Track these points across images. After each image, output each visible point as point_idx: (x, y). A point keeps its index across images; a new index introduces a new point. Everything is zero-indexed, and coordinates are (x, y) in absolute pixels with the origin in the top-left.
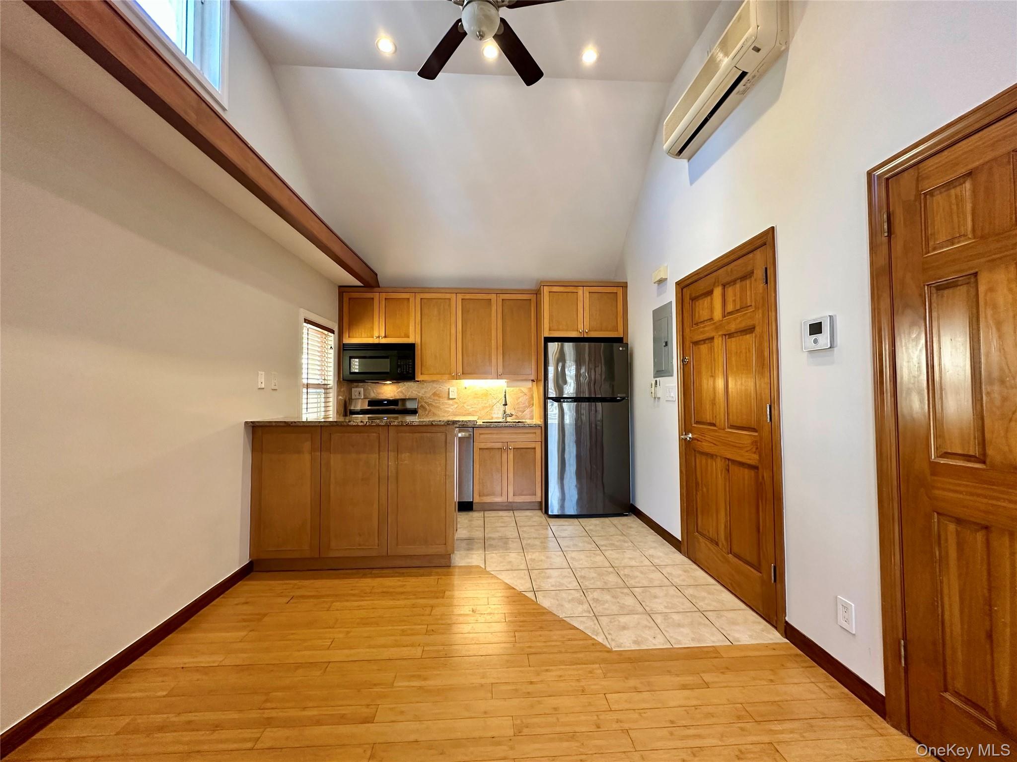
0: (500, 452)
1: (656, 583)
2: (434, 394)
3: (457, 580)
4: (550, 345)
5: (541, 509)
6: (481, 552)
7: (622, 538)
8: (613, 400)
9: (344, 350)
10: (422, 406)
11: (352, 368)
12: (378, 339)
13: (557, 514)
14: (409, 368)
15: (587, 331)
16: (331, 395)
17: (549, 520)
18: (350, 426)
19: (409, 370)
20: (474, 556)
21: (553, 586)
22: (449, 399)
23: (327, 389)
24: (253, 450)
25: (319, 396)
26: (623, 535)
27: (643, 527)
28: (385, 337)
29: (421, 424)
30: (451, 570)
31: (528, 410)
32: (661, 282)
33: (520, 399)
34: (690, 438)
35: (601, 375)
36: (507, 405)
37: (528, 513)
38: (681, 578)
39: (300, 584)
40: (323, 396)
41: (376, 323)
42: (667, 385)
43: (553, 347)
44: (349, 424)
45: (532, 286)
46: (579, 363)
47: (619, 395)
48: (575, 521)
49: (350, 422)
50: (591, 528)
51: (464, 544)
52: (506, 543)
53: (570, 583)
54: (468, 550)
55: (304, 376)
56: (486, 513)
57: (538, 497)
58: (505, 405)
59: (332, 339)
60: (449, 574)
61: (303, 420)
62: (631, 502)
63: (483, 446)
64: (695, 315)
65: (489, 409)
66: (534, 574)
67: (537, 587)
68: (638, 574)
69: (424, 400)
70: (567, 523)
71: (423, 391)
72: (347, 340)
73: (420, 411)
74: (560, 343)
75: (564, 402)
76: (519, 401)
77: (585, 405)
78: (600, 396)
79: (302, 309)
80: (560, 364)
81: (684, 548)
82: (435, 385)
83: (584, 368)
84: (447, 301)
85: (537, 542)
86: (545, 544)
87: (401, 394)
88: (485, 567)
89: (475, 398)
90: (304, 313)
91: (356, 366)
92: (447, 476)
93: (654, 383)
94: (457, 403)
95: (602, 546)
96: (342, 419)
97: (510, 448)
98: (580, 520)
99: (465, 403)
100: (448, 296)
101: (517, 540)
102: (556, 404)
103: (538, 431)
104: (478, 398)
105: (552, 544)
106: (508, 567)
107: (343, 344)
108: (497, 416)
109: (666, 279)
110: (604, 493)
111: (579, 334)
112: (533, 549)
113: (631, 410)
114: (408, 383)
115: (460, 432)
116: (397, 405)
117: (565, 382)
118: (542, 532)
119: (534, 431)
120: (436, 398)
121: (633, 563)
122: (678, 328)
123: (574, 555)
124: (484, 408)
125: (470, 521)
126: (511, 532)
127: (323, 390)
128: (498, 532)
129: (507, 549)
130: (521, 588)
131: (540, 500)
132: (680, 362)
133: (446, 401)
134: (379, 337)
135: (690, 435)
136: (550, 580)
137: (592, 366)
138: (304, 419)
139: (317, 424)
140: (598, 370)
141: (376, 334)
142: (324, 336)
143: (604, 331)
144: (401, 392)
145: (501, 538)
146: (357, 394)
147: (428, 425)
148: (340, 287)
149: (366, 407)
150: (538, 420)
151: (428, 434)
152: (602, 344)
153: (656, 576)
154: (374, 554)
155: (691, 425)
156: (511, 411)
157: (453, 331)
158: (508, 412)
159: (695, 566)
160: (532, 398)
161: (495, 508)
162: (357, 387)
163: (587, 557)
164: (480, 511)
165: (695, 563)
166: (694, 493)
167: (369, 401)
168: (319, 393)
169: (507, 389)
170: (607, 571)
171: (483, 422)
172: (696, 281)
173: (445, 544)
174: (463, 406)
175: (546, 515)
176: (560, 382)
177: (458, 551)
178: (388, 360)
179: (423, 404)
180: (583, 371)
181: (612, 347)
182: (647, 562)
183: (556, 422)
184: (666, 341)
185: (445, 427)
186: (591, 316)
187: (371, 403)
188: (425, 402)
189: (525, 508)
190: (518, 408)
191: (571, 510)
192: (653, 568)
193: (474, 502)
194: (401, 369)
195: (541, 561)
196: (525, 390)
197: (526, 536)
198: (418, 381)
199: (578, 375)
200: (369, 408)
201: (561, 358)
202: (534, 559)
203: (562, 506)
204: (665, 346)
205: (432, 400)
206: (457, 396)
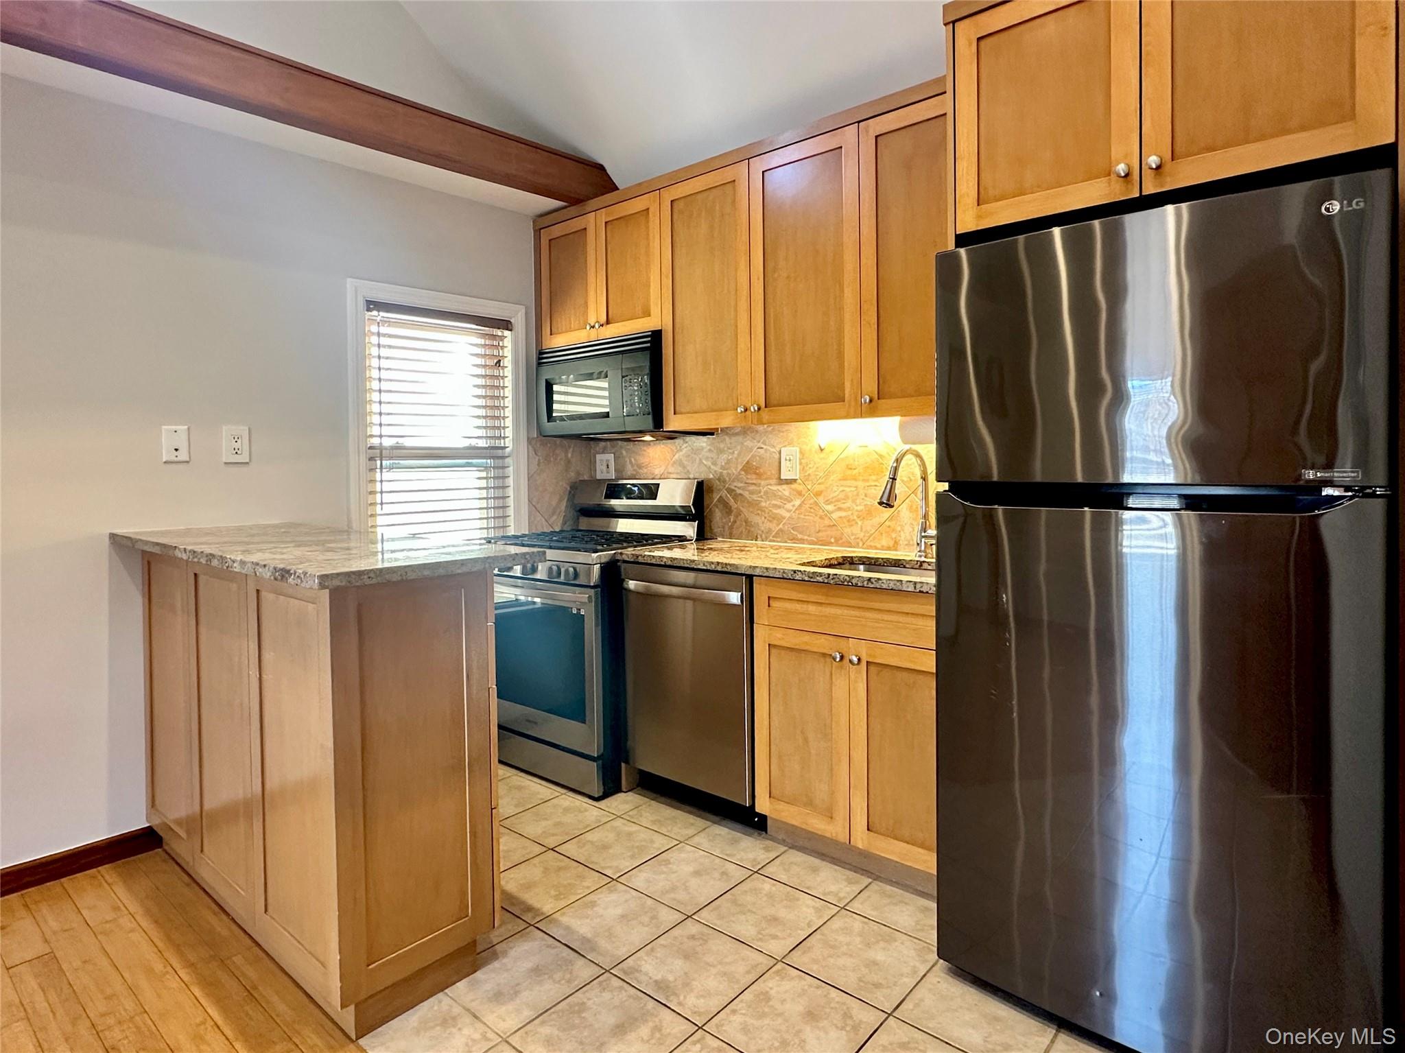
0: (828, 667)
2: (748, 468)
6: (508, 1025)
9: (539, 365)
12: (594, 329)
23: (497, 458)
28: (608, 322)
58: (886, 504)
63: (778, 637)
65: (886, 516)
69: (725, 482)
72: (548, 342)
82: (748, 442)
84: (733, 187)
87: (679, 468)
89: (845, 479)
94: (800, 494)
97: (856, 659)
99: (818, 494)
100: (730, 173)
104: (855, 478)
107: (542, 350)
111: (1117, 187)
120: (752, 478)
133: (775, 488)
134: (596, 325)
141: (591, 318)
146: (604, 466)
148: (537, 218)
149: (603, 498)
157: (743, 277)
162: (604, 451)
167: (608, 486)
174: (816, 504)
179: (724, 495)
187: (610, 490)
188: (730, 491)
193: (755, 809)
198: (670, 434)
200: (604, 502)
205: (742, 485)
206: (800, 473)
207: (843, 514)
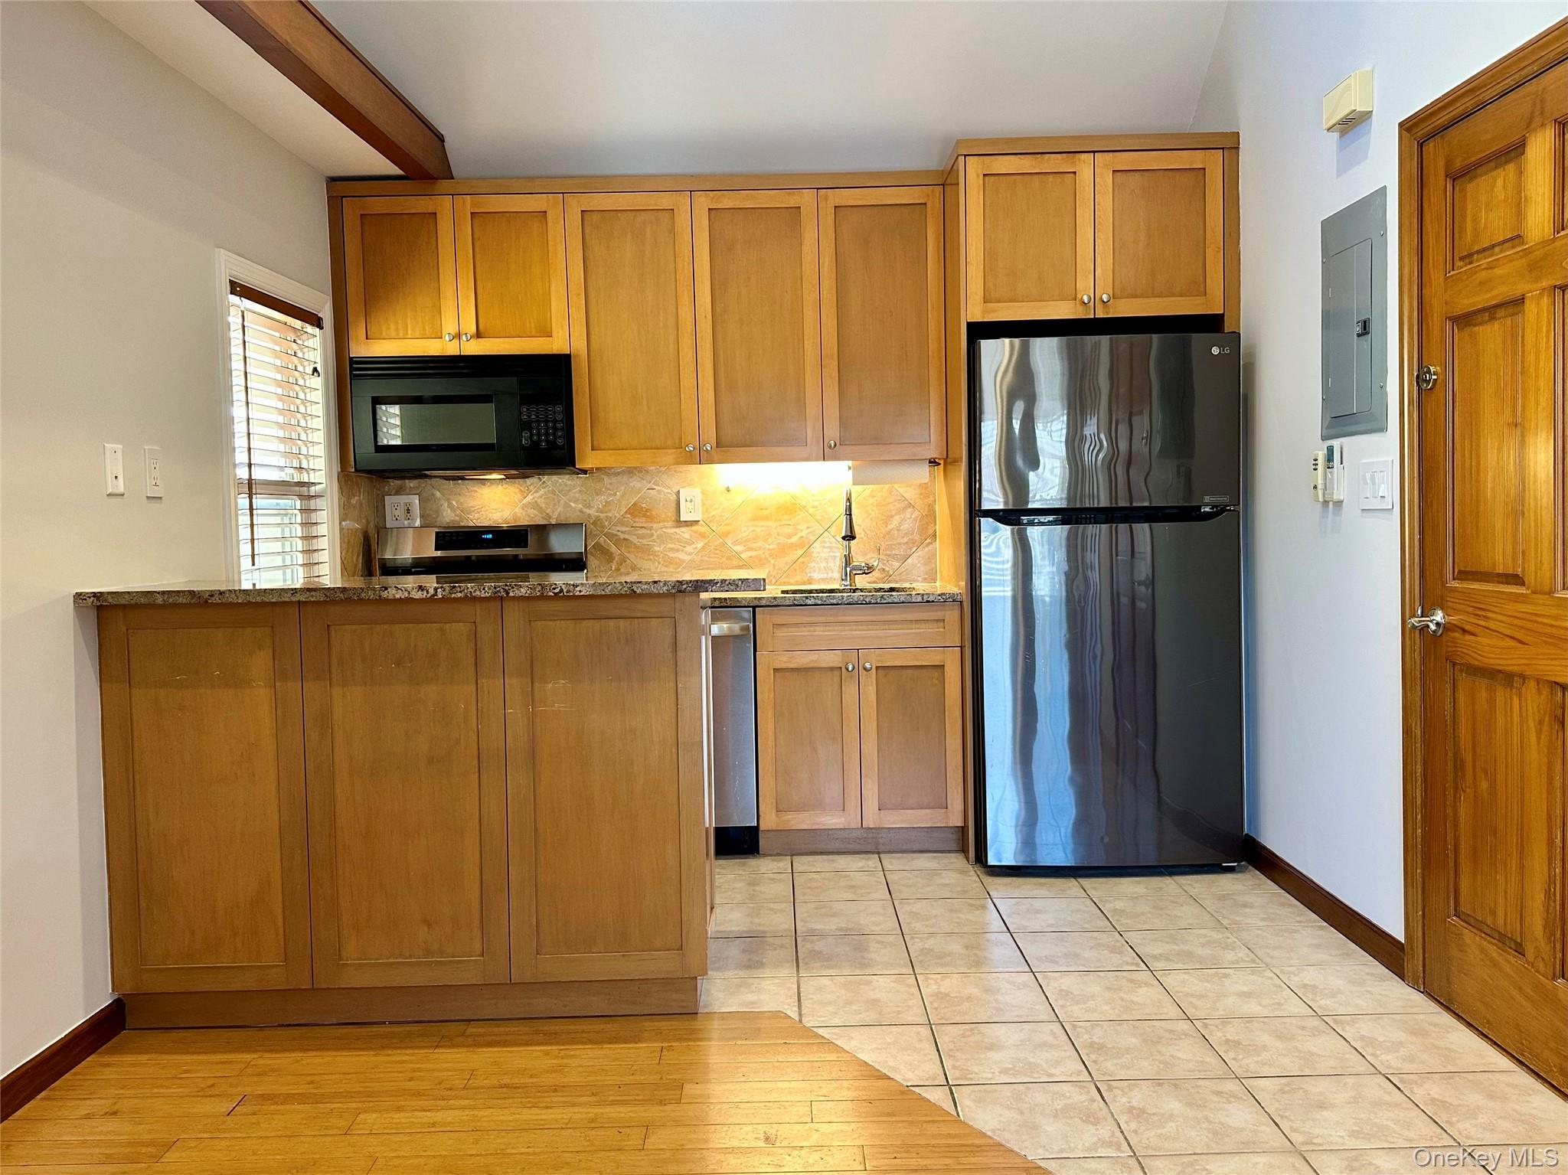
0: (837, 679)
1: (1324, 1067)
2: (635, 510)
3: (716, 1054)
4: (987, 346)
5: (964, 850)
6: (787, 972)
7: (1216, 936)
8: (1187, 514)
9: (353, 377)
10: (598, 547)
11: (380, 434)
12: (456, 342)
13: (1013, 863)
14: (555, 428)
15: (1105, 298)
16: (322, 516)
17: (990, 881)
18: (387, 601)
19: (556, 438)
20: (765, 984)
21: (1005, 1071)
22: (679, 523)
23: (310, 497)
24: (103, 677)
25: (286, 520)
26: (1220, 926)
27: (1283, 904)
28: (478, 335)
29: (600, 592)
30: (697, 1024)
31: (920, 553)
32: (1351, 124)
33: (895, 522)
34: (1438, 624)
35: (1149, 439)
36: (853, 538)
37: (924, 862)
38: (1403, 1051)
39: (261, 1062)
40: (299, 520)
41: (448, 291)
42: (1364, 461)
43: (996, 354)
44: (385, 594)
45: (932, 162)
46: (1078, 405)
47: (1207, 499)
48: (1071, 885)
49: (386, 589)
50: (1120, 905)
51: (734, 951)
52: (860, 948)
53: (1057, 1063)
54: (748, 967)
55: (241, 457)
56: (797, 859)
57: (955, 814)
58: (850, 537)
59: (315, 345)
60: (693, 1036)
61: (243, 587)
62: (1246, 832)
63: (783, 661)
64: (1462, 230)
65: (800, 552)
66: (947, 1037)
67: (957, 1073)
68: (1265, 1039)
69: (603, 527)
70: (1043, 892)
71: (599, 501)
72: (361, 349)
73: (592, 562)
74: (1017, 341)
75: (1031, 524)
76: (890, 527)
77: (1097, 533)
78: (1146, 504)
79: (222, 251)
80: (1019, 407)
81: (1414, 964)
82: (635, 483)
83: (1095, 420)
84: (666, 215)
85: (955, 947)
86: (978, 953)
87: (533, 512)
88: (800, 1015)
89: (755, 518)
90: (228, 265)
91: (393, 425)
92: (680, 744)
93: (1321, 456)
94: (703, 536)
95: (1157, 958)
96: (358, 582)
97: (868, 665)
98: (1086, 882)
99: (726, 534)
100: (665, 201)
101: (892, 939)
102: (1006, 531)
103: (952, 615)
104: (766, 518)
105: (1001, 950)
106: (870, 1017)
107: (351, 359)
108: (826, 574)
109: (1367, 116)
110: (1160, 803)
111: (1080, 308)
112: (942, 965)
113: (1246, 545)
114: (555, 478)
115: (714, 620)
116: (523, 543)
117: (1034, 463)
118: (969, 917)
119: (939, 615)
120: (641, 521)
121: (1252, 1008)
122: (1406, 271)
123: (1066, 982)
124: (783, 549)
125: (752, 883)
126: (874, 915)
127: (298, 503)
128: (834, 915)
129: (863, 966)
130: (910, 1075)
131: (960, 823)
132: (1410, 384)
133: (672, 531)
134: (458, 336)
135: (1439, 616)
136: (994, 1055)
137: (1121, 414)
138: (246, 585)
139: (286, 598)
140: (1142, 423)
141: (449, 327)
142: (291, 336)
143: (1161, 296)
144: (535, 505)
145: (845, 933)
146: (400, 512)
147: (620, 596)
148: (333, 180)
149: (431, 552)
150: (950, 582)
151: (622, 621)
152: (1155, 337)
153: (1325, 1045)
154: (471, 977)
155: (1444, 583)
156: (869, 556)
157: (686, 312)
158: (859, 560)
159: (1447, 1019)
160: (930, 516)
161: (822, 846)
162: (399, 492)
163: (1109, 989)
164: (778, 855)
165: (1447, 1008)
166: (1450, 798)
167: (437, 533)
168: (283, 512)
169: (856, 491)
170: (1171, 1031)
171: (783, 592)
172: (1467, 115)
173: (681, 948)
174: (723, 545)
175: (979, 869)
176: (1020, 462)
177: (718, 969)
178: (490, 408)
179: (602, 539)
180: (1090, 429)
181: (1186, 347)
182: (1295, 1007)
183: (1008, 592)
184: (1363, 318)
185: (670, 601)
186: (1118, 246)
187: (445, 539)
188: (609, 536)
189: (916, 847)
190: (890, 547)
191: (1056, 850)
192: (1316, 1022)
193: (762, 828)
194: (532, 435)
195: (969, 999)
196: (910, 494)
197: (918, 926)
198: (585, 472)
199: (1074, 442)
200: (439, 553)
201: (1023, 386)
202: (947, 995)
203: (1028, 841)
204: (1359, 335)
205: (627, 529)
206: (703, 514)
207: (753, 553)
